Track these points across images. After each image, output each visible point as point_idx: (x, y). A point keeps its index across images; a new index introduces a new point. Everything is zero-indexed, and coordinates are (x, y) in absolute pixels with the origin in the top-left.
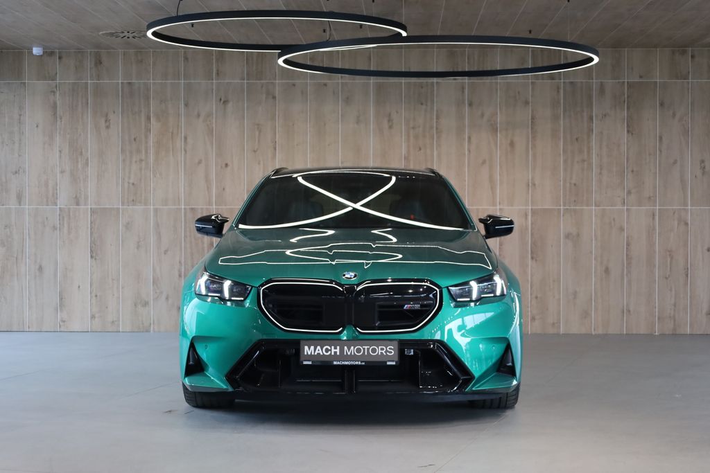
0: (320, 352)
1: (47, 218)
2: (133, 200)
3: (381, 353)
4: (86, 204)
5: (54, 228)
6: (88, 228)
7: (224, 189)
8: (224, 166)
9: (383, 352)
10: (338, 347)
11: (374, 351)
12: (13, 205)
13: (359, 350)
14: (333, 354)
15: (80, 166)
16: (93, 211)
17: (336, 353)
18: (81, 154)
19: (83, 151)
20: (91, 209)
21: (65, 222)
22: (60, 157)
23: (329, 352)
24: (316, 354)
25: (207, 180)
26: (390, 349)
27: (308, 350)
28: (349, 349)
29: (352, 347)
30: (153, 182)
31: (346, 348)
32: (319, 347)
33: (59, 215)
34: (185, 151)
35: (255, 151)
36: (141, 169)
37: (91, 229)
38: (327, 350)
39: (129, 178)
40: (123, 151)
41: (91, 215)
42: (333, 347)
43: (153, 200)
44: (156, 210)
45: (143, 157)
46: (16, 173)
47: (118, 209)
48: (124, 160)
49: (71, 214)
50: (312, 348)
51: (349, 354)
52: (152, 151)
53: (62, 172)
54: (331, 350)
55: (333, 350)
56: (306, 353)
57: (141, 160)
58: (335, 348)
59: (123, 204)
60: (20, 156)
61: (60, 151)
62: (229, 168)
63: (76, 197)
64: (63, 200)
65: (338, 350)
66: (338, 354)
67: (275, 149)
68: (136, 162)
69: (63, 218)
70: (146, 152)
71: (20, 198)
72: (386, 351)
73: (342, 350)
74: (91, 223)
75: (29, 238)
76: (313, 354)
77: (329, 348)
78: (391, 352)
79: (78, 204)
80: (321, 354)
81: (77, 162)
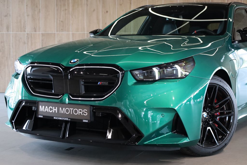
0: (47, 110)
1: (21, 38)
2: (62, 29)
3: (80, 113)
4: (39, 31)
5: (25, 43)
6: (40, 43)
7: (106, 24)
8: (106, 12)
9: (81, 113)
10: (56, 108)
11: (76, 112)
12: (5, 32)
13: (67, 111)
14: (54, 112)
15: (36, 13)
16: (43, 35)
17: (55, 111)
18: (37, 7)
19: (38, 5)
20: (42, 33)
21: (30, 40)
22: (27, 8)
23: (52, 111)
24: (45, 111)
25: (98, 19)
26: (85, 111)
27: (42, 108)
28: (62, 109)
29: (64, 108)
30: (72, 20)
31: (60, 108)
32: (47, 107)
33: (27, 37)
34: (87, 5)
35: (121, 5)
36: (65, 14)
37: (42, 43)
38: (51, 109)
39: (60, 18)
40: (57, 5)
41: (42, 37)
42: (54, 107)
43: (72, 29)
44: (73, 34)
45: (67, 8)
46: (6, 16)
47: (55, 33)
48: (57, 10)
49: (32, 36)
50: (43, 107)
51: (62, 112)
52: (71, 5)
53: (28, 16)
54: (53, 109)
55: (54, 110)
56: (40, 110)
57: (66, 10)
58: (55, 108)
59: (57, 32)
60: (7, 8)
61: (27, 5)
62: (108, 13)
63: (35, 28)
64: (28, 29)
65: (56, 110)
66: (56, 112)
67: (131, 3)
68: (63, 10)
69: (29, 38)
70: (68, 5)
71: (8, 28)
72: (83, 113)
73: (58, 110)
74: (42, 40)
75: (13, 48)
76: (44, 111)
77: (52, 108)
78: (86, 114)
79: (35, 31)
80: (48, 111)
81: (35, 10)
